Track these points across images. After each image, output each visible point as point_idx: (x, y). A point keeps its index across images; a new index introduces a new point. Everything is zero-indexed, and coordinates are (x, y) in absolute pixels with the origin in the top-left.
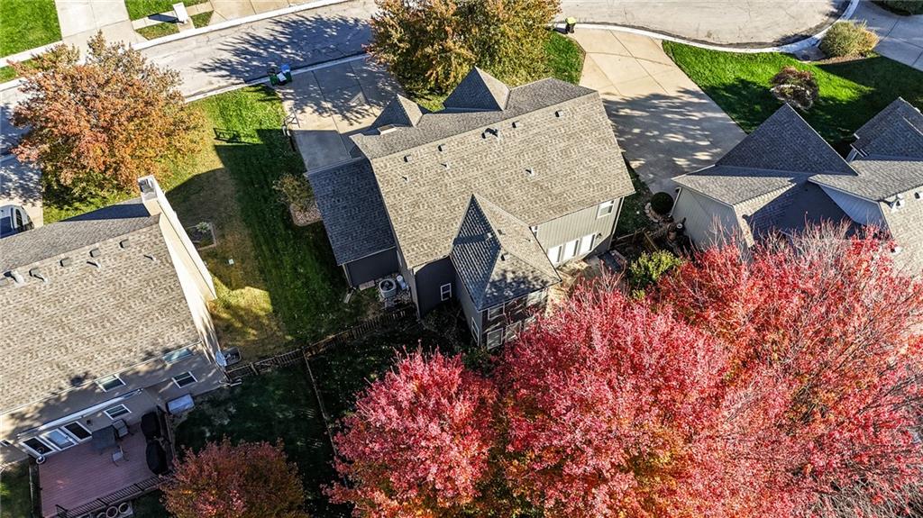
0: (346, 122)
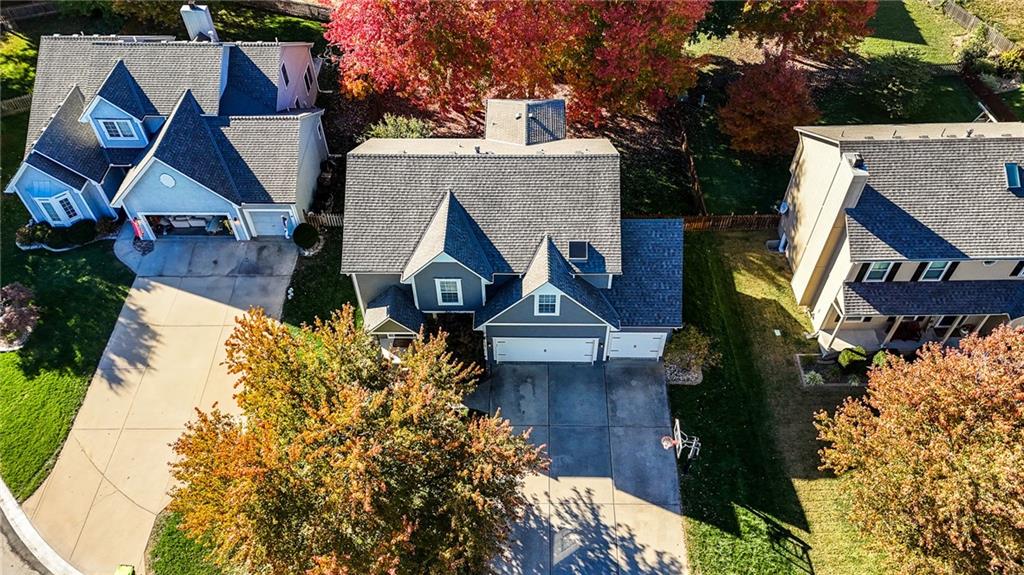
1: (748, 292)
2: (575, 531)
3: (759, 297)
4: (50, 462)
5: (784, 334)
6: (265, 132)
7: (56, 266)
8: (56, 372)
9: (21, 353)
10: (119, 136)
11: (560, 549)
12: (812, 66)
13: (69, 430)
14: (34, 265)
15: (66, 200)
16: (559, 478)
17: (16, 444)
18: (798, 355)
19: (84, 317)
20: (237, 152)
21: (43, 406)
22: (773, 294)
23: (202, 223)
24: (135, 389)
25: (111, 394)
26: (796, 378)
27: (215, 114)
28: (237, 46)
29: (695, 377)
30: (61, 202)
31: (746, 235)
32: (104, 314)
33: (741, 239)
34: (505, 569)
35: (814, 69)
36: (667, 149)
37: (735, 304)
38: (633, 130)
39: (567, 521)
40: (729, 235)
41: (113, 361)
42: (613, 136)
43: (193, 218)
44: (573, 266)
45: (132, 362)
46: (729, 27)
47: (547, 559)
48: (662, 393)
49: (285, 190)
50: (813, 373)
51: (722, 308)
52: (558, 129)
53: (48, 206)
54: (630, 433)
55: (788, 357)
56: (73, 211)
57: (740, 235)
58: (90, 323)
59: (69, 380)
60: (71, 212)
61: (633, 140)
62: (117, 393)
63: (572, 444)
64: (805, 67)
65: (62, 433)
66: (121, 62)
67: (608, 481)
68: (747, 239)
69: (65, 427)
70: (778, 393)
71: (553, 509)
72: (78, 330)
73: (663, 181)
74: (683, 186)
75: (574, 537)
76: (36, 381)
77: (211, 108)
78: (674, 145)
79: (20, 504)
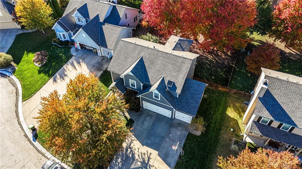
0: (151, 157)
1: (229, 114)
2: (141, 162)
3: (232, 117)
4: (33, 95)
5: (234, 131)
6: (112, 29)
7: (57, 49)
8: (44, 74)
9: (40, 68)
10: (80, 22)
11: (134, 165)
12: (294, 52)
13: (40, 89)
14: (53, 48)
15: (64, 34)
16: (144, 146)
17: (28, 88)
18: (234, 139)
19: (56, 64)
20: (104, 33)
21: (38, 81)
22: (237, 118)
23: (92, 49)
24: (58, 84)
25: (53, 83)
26: (230, 145)
27: (102, 22)
28: (115, 6)
29: (198, 133)
30: (63, 34)
31: (239, 97)
32: (61, 64)
33: (237, 98)
34: (117, 164)
35: (294, 53)
36: (229, 65)
37: (223, 117)
38: (221, 56)
39: (140, 158)
40: (234, 95)
41: (57, 76)
42: (214, 56)
43: (91, 47)
44: (167, 87)
45: (60, 78)
46: (266, 32)
47: (129, 166)
48: (185, 134)
49: (111, 46)
50: (236, 146)
51: (219, 116)
52: (186, 48)
53: (60, 35)
54: (170, 141)
55: (231, 138)
56: (65, 37)
57: (237, 97)
58: (57, 65)
59: (46, 77)
60: (65, 38)
61: (219, 59)
62: (54, 84)
63: (152, 138)
64: (291, 52)
65: (39, 89)
66: (86, 4)
67: (157, 152)
68: (238, 99)
69: (40, 88)
70: (221, 147)
71: (138, 153)
72: (53, 66)
73: (222, 74)
74: (227, 76)
75: (139, 163)
76: (40, 75)
77: (101, 20)
78: (232, 64)
79: (22, 102)
